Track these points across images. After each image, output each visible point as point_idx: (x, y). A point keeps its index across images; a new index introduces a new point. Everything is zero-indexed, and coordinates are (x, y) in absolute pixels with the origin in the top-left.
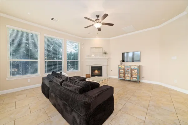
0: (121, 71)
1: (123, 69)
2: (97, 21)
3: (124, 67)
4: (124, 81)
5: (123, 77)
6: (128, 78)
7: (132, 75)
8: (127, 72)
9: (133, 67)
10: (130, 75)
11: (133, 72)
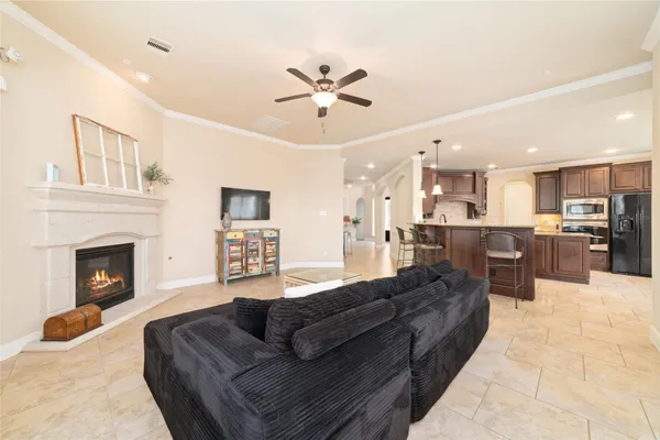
0: (235, 252)
1: (242, 244)
2: (325, 86)
3: (246, 235)
4: (246, 283)
5: (242, 269)
6: (255, 270)
7: (265, 257)
8: (252, 251)
9: (267, 234)
10: (260, 260)
11: (268, 247)
